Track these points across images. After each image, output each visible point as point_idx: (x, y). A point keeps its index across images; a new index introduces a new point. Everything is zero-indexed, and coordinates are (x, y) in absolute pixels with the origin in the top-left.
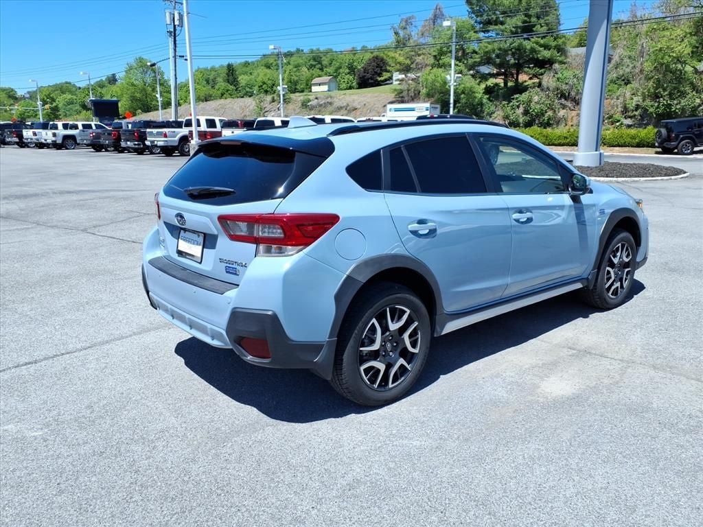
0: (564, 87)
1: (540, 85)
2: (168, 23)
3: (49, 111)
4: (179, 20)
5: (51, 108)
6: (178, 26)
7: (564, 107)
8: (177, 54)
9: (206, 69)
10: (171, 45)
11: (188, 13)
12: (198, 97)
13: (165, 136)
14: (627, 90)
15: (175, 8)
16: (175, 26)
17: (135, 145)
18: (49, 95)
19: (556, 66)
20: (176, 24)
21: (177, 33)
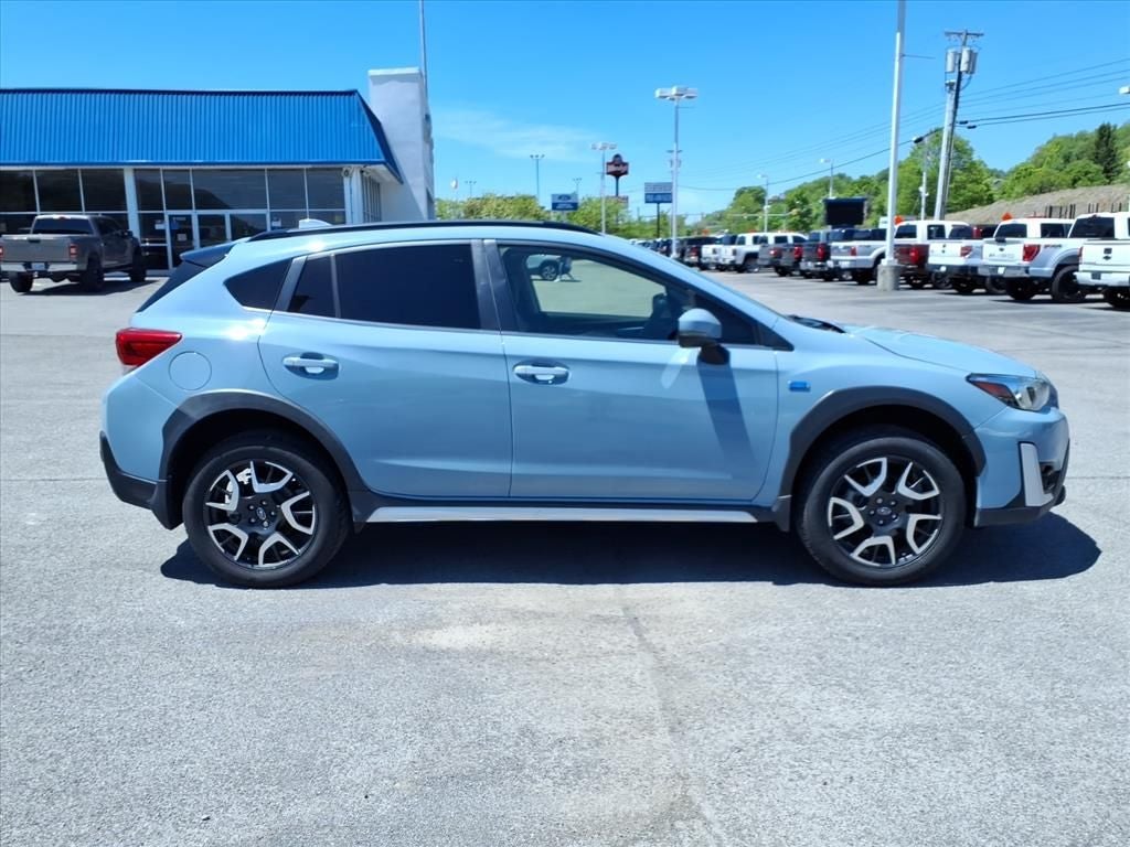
2: (949, 68)
3: (798, 218)
4: (969, 63)
5: (799, 213)
6: (967, 72)
8: (958, 119)
9: (1069, 138)
10: (950, 106)
11: (902, 55)
12: (1028, 188)
13: (853, 253)
15: (964, 44)
16: (960, 73)
17: (817, 266)
18: (801, 195)
20: (962, 69)
21: (962, 84)
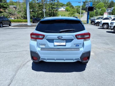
0: (10, 12)
1: (5, 11)
7: (11, 16)
14: (21, 13)
19: (8, 8)
